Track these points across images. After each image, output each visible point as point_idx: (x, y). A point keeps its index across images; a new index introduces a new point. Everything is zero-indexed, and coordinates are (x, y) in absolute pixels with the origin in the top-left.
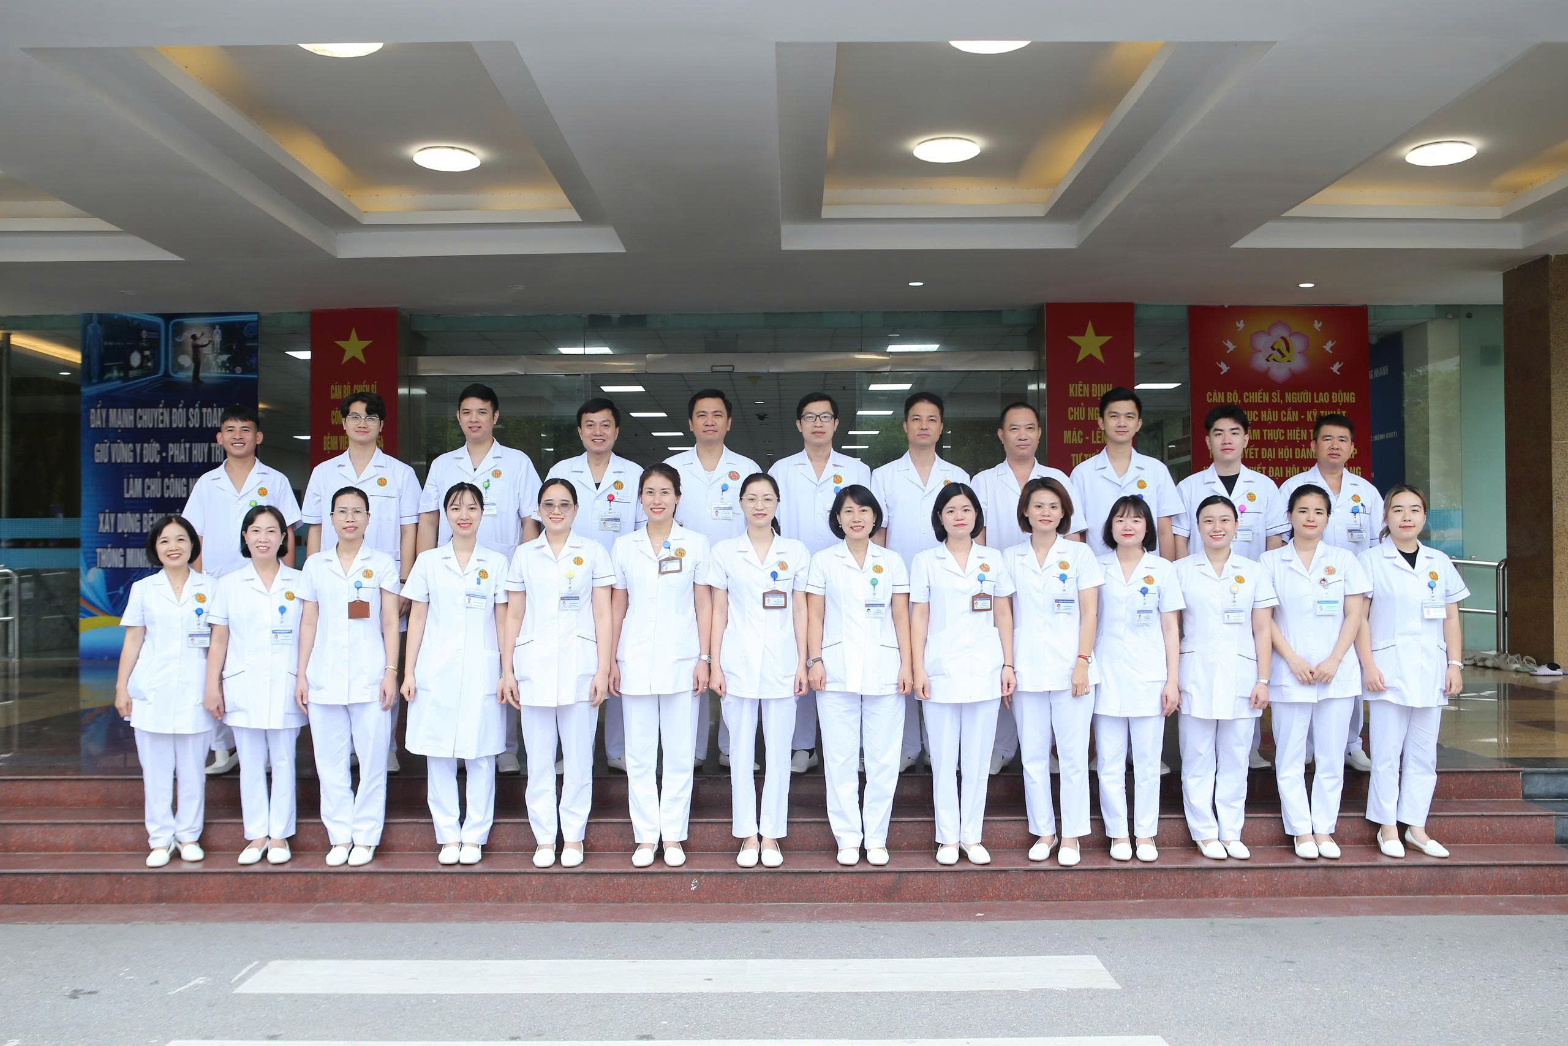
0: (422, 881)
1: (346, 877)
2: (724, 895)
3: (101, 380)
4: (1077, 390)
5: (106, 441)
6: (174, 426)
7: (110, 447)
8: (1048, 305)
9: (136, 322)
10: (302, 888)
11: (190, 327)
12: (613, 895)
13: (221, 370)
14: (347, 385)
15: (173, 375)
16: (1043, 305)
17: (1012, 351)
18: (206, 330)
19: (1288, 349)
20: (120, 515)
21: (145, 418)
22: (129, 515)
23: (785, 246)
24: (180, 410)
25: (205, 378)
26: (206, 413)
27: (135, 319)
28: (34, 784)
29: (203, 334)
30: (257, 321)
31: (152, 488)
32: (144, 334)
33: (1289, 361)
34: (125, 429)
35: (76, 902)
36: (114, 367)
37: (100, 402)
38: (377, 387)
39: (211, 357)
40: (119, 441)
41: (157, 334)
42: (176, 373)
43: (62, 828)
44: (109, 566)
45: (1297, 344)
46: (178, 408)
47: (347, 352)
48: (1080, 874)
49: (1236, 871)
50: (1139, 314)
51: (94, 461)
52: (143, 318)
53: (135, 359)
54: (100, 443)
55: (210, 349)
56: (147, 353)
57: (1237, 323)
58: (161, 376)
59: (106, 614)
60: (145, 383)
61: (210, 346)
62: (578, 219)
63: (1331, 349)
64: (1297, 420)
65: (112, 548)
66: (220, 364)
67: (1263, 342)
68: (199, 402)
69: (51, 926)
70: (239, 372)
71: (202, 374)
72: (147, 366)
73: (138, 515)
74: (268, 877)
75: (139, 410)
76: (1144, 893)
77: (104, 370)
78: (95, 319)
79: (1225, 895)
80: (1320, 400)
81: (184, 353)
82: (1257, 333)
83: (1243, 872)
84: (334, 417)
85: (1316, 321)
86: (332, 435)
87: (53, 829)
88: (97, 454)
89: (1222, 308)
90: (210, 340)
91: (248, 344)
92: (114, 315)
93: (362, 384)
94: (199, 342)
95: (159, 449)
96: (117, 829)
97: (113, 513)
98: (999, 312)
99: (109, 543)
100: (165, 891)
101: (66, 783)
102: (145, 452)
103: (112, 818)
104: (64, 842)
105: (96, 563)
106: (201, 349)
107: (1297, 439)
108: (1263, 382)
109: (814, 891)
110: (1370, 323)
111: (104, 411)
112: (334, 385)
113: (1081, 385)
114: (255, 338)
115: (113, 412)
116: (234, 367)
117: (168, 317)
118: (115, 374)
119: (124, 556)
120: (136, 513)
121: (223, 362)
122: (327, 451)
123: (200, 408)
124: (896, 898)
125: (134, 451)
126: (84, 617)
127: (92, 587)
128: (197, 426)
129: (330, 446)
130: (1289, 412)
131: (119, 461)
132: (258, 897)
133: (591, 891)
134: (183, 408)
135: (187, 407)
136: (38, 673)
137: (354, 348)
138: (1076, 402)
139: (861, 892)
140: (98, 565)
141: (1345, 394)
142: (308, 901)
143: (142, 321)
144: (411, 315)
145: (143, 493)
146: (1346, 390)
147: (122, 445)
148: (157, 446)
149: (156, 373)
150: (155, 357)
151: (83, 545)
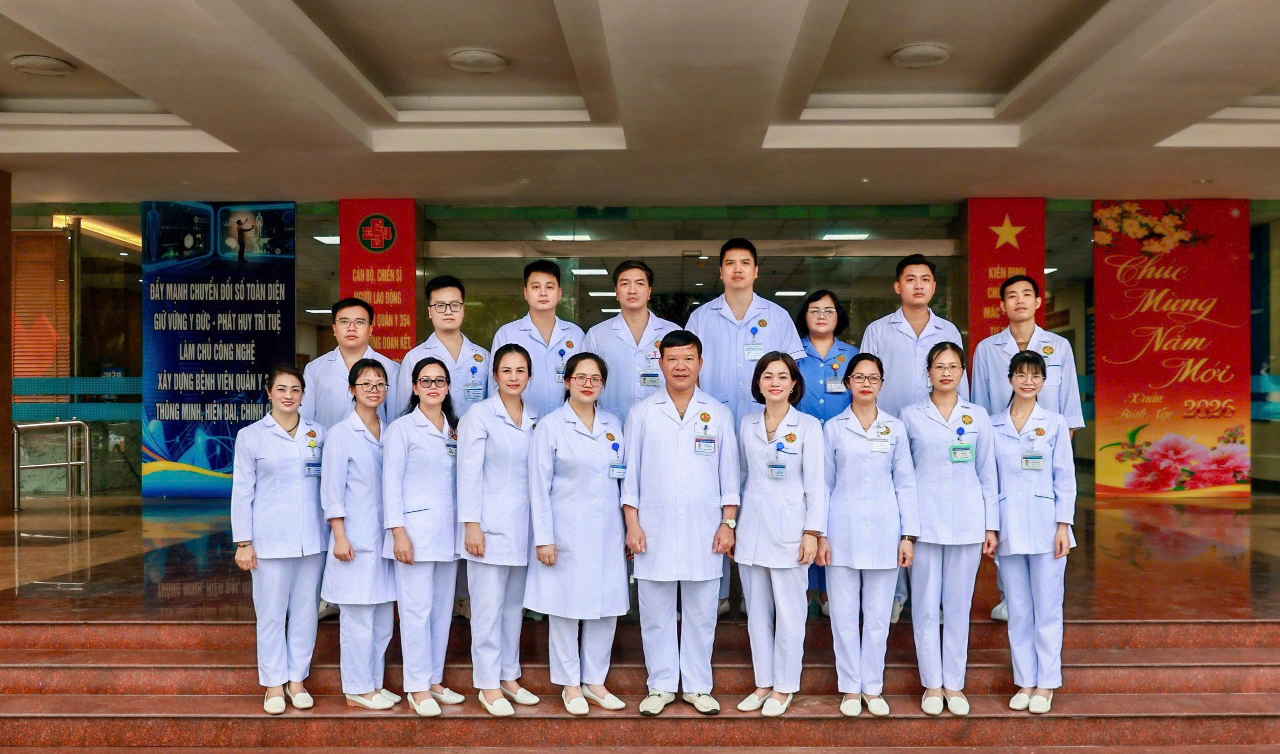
3: (159, 259)
4: (995, 273)
5: (163, 311)
6: (223, 299)
7: (167, 317)
8: (971, 199)
9: (189, 210)
11: (236, 213)
13: (263, 250)
15: (221, 255)
16: (966, 200)
17: (937, 239)
18: (250, 217)
20: (176, 375)
21: (197, 291)
22: (183, 374)
23: (766, 146)
24: (228, 285)
25: (247, 257)
26: (250, 288)
27: (190, 207)
30: (294, 209)
31: (204, 351)
32: (196, 220)
34: (179, 302)
36: (171, 248)
37: (159, 277)
39: (254, 240)
40: (175, 311)
41: (207, 219)
42: (223, 253)
44: (167, 418)
46: (225, 283)
51: (154, 328)
53: (189, 241)
54: (158, 313)
55: (254, 233)
56: (199, 236)
58: (210, 256)
59: (164, 458)
60: (196, 262)
61: (253, 230)
62: (589, 119)
65: (169, 403)
68: (244, 279)
70: (278, 253)
71: (246, 255)
72: (199, 247)
73: (191, 375)
75: (192, 285)
77: (162, 250)
78: (153, 206)
88: (156, 322)
90: (252, 224)
91: (286, 229)
92: (170, 203)
94: (244, 227)
95: (209, 319)
97: (170, 373)
98: (927, 206)
99: (167, 399)
102: (197, 321)
105: (156, 415)
106: (245, 233)
111: (162, 286)
113: (999, 268)
114: (293, 223)
115: (169, 287)
116: (275, 248)
117: (216, 205)
118: (172, 254)
119: (180, 410)
120: (190, 373)
121: (264, 244)
123: (245, 283)
125: (188, 320)
126: (145, 462)
127: (152, 437)
128: (242, 299)
131: (175, 329)
134: (230, 283)
135: (233, 282)
136: (107, 511)
140: (158, 418)
143: (194, 208)
144: (425, 206)
145: (196, 356)
147: (177, 315)
148: (207, 316)
149: (207, 253)
150: (206, 239)
151: (145, 400)
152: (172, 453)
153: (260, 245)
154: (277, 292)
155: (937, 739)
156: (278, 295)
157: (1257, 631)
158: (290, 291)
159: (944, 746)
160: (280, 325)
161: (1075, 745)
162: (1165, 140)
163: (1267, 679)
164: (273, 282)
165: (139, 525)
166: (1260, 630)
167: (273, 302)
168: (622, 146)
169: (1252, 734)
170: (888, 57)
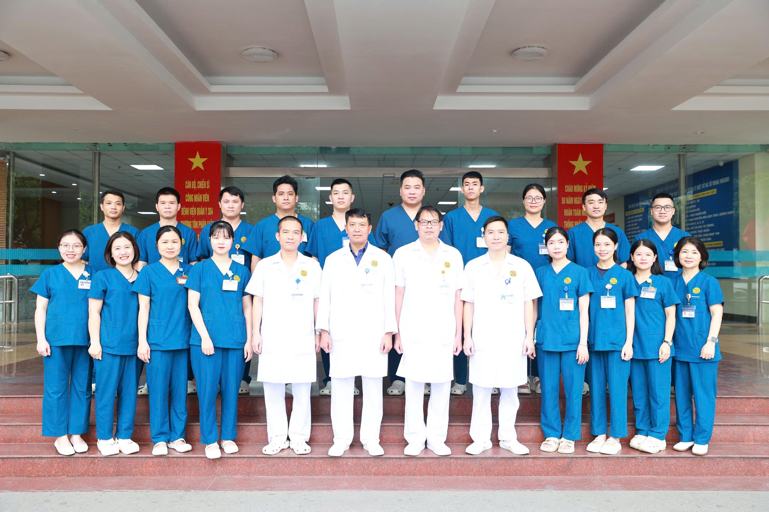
8: (559, 144)
14: (194, 181)
16: (556, 145)
17: (537, 168)
23: (434, 109)
38: (210, 182)
47: (194, 164)
50: (605, 149)
62: (327, 91)
84: (187, 198)
93: (202, 181)
98: (532, 147)
112: (187, 181)
122: (183, 215)
129: (184, 213)
137: (198, 162)
139: (548, 470)
142: (210, 475)
144: (227, 146)
155: (551, 471)
157: (752, 403)
159: (556, 475)
161: (639, 475)
162: (678, 106)
163: (760, 434)
166: (754, 402)
168: (347, 107)
169: (753, 469)
170: (513, 52)
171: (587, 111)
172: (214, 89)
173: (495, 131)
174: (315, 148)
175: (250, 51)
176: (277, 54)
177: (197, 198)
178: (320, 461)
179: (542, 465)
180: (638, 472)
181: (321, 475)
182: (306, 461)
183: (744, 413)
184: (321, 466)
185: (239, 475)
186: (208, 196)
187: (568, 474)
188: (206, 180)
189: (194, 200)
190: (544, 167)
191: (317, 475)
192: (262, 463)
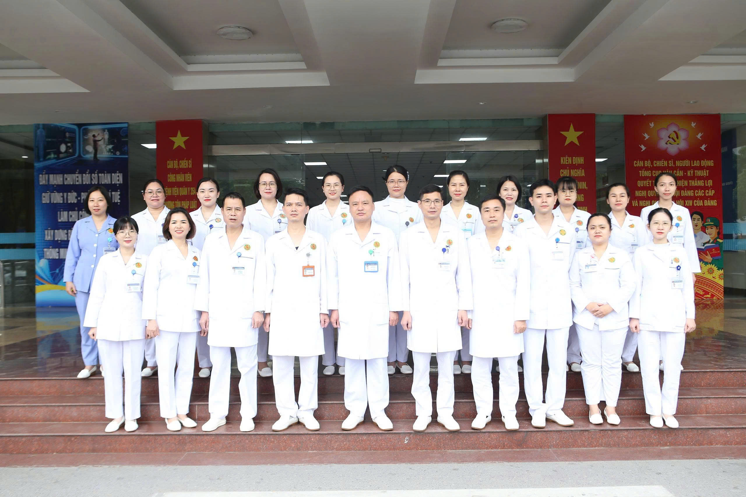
0: (247, 439)
1: (202, 437)
2: (424, 445)
3: (45, 160)
4: (565, 160)
5: (48, 191)
6: (84, 183)
7: (50, 195)
8: (550, 115)
9: (63, 128)
10: (177, 444)
11: (92, 130)
12: (359, 447)
13: (109, 153)
14: (176, 160)
15: (84, 156)
16: (546, 115)
17: (529, 140)
18: (100, 132)
19: (677, 138)
20: (56, 231)
21: (68, 179)
22: (61, 231)
23: (416, 82)
24: (87, 175)
25: (100, 157)
26: (101, 176)
27: (63, 127)
28: (18, 382)
29: (98, 135)
30: (127, 127)
31: (73, 216)
32: (67, 135)
33: (678, 144)
34: (58, 185)
35: (45, 452)
36: (52, 152)
37: (45, 171)
38: (192, 161)
39: (103, 147)
40: (55, 191)
41: (74, 134)
42: (84, 155)
43: (36, 409)
44: (51, 258)
45: (682, 135)
46: (86, 174)
47: (175, 143)
48: (632, 432)
49: (723, 430)
51: (42, 202)
52: (66, 126)
53: (63, 148)
54: (45, 193)
55: (103, 142)
56: (69, 145)
57: (650, 124)
58: (76, 157)
59: (49, 283)
60: (69, 161)
61: (102, 140)
62: (305, 67)
63: (701, 137)
64: (682, 175)
65: (52, 248)
66: (108, 150)
67: (664, 134)
68: (97, 170)
69: (32, 468)
70: (118, 154)
71: (98, 156)
72: (69, 152)
73: (66, 231)
74: (157, 437)
75: (65, 175)
76: (669, 443)
77: (46, 154)
78: (41, 126)
79: (717, 444)
80: (695, 165)
81: (89, 144)
82: (662, 129)
83: (727, 430)
84: (169, 178)
85: (693, 123)
86: (168, 187)
87: (30, 409)
88: (44, 198)
89: (642, 116)
90: (103, 137)
91: (123, 140)
92: (51, 124)
93: (184, 160)
94: (97, 139)
95: (76, 196)
96: (67, 408)
97: (53, 230)
98: (522, 119)
99: (51, 246)
100: (96, 446)
101: (37, 382)
102: (69, 197)
103: (65, 403)
104: (37, 416)
105: (44, 256)
106: (98, 142)
107: (683, 185)
108: (664, 155)
109: (476, 442)
110: (721, 123)
111: (47, 175)
112: (169, 161)
113: (567, 158)
114: (127, 136)
115: (51, 176)
116: (116, 151)
117: (80, 125)
118: (52, 156)
119: (59, 252)
120: (65, 230)
121: (110, 149)
123: (98, 174)
124: (525, 447)
125: (63, 197)
126: (38, 285)
127: (42, 269)
128: (96, 183)
130: (678, 171)
131: (55, 202)
132: (151, 449)
133: (346, 444)
134: (89, 173)
135: (91, 173)
136: (14, 315)
137: (179, 141)
138: (564, 167)
139: (504, 444)
140: (45, 257)
141: (708, 161)
142: (180, 451)
143: (66, 128)
144: (209, 123)
145: (68, 220)
146: (709, 159)
147: (56, 194)
148: (75, 194)
149: (75, 155)
150: (73, 147)
151: (37, 247)
152: (54, 279)
153: (106, 150)
154: (118, 178)
156: (118, 180)
157: (708, 377)
158: (125, 178)
159: (512, 449)
160: (120, 199)
161: (592, 447)
162: (664, 77)
163: (712, 406)
164: (115, 173)
165: (35, 323)
166: (710, 376)
167: (115, 184)
168: (327, 84)
169: (701, 439)
170: (491, 25)
171: (572, 82)
172: (191, 68)
173: (481, 103)
174: (299, 123)
175: (224, 30)
176: (253, 32)
177: (179, 178)
178: (284, 437)
179: (498, 439)
180: (591, 445)
181: (285, 450)
182: (271, 437)
183: (701, 386)
184: (286, 443)
185: (208, 451)
186: (191, 175)
187: (523, 447)
188: (188, 159)
189: (176, 180)
190: (536, 139)
191: (281, 450)
192: (229, 440)
